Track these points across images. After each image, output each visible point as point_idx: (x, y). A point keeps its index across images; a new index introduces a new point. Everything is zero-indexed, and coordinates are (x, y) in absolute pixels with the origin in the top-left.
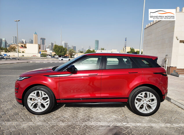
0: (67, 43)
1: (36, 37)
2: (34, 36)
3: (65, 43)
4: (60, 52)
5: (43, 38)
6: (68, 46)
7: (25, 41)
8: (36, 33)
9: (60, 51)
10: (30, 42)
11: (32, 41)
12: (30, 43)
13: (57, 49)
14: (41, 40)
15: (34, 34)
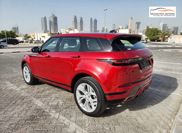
0: (166, 25)
1: (131, 22)
2: (130, 22)
3: (163, 25)
4: (153, 36)
5: (139, 22)
6: (168, 27)
7: (122, 27)
8: (132, 18)
9: (152, 34)
10: (126, 27)
11: (128, 26)
12: (126, 29)
13: (149, 32)
14: (137, 24)
15: (130, 20)
